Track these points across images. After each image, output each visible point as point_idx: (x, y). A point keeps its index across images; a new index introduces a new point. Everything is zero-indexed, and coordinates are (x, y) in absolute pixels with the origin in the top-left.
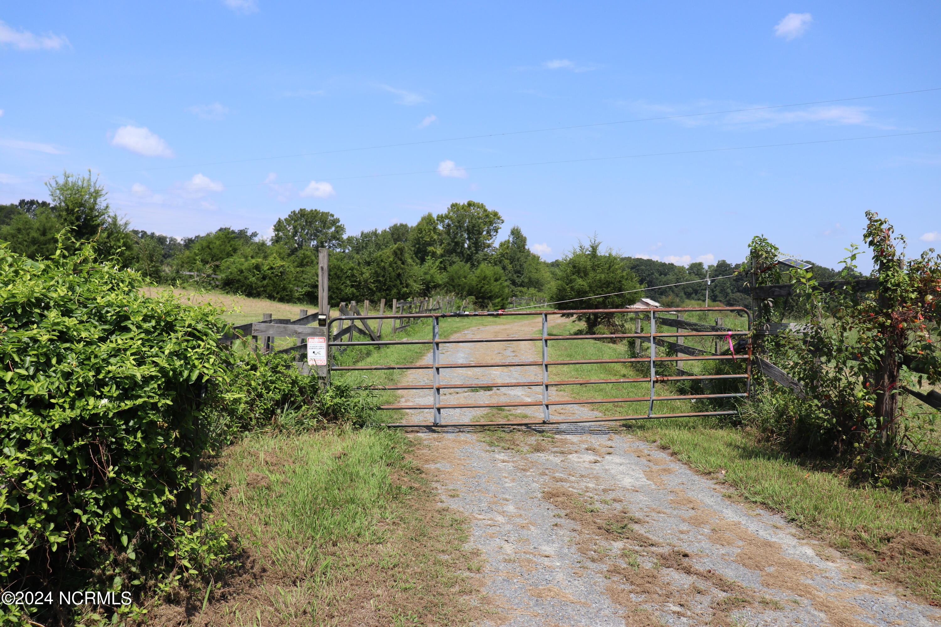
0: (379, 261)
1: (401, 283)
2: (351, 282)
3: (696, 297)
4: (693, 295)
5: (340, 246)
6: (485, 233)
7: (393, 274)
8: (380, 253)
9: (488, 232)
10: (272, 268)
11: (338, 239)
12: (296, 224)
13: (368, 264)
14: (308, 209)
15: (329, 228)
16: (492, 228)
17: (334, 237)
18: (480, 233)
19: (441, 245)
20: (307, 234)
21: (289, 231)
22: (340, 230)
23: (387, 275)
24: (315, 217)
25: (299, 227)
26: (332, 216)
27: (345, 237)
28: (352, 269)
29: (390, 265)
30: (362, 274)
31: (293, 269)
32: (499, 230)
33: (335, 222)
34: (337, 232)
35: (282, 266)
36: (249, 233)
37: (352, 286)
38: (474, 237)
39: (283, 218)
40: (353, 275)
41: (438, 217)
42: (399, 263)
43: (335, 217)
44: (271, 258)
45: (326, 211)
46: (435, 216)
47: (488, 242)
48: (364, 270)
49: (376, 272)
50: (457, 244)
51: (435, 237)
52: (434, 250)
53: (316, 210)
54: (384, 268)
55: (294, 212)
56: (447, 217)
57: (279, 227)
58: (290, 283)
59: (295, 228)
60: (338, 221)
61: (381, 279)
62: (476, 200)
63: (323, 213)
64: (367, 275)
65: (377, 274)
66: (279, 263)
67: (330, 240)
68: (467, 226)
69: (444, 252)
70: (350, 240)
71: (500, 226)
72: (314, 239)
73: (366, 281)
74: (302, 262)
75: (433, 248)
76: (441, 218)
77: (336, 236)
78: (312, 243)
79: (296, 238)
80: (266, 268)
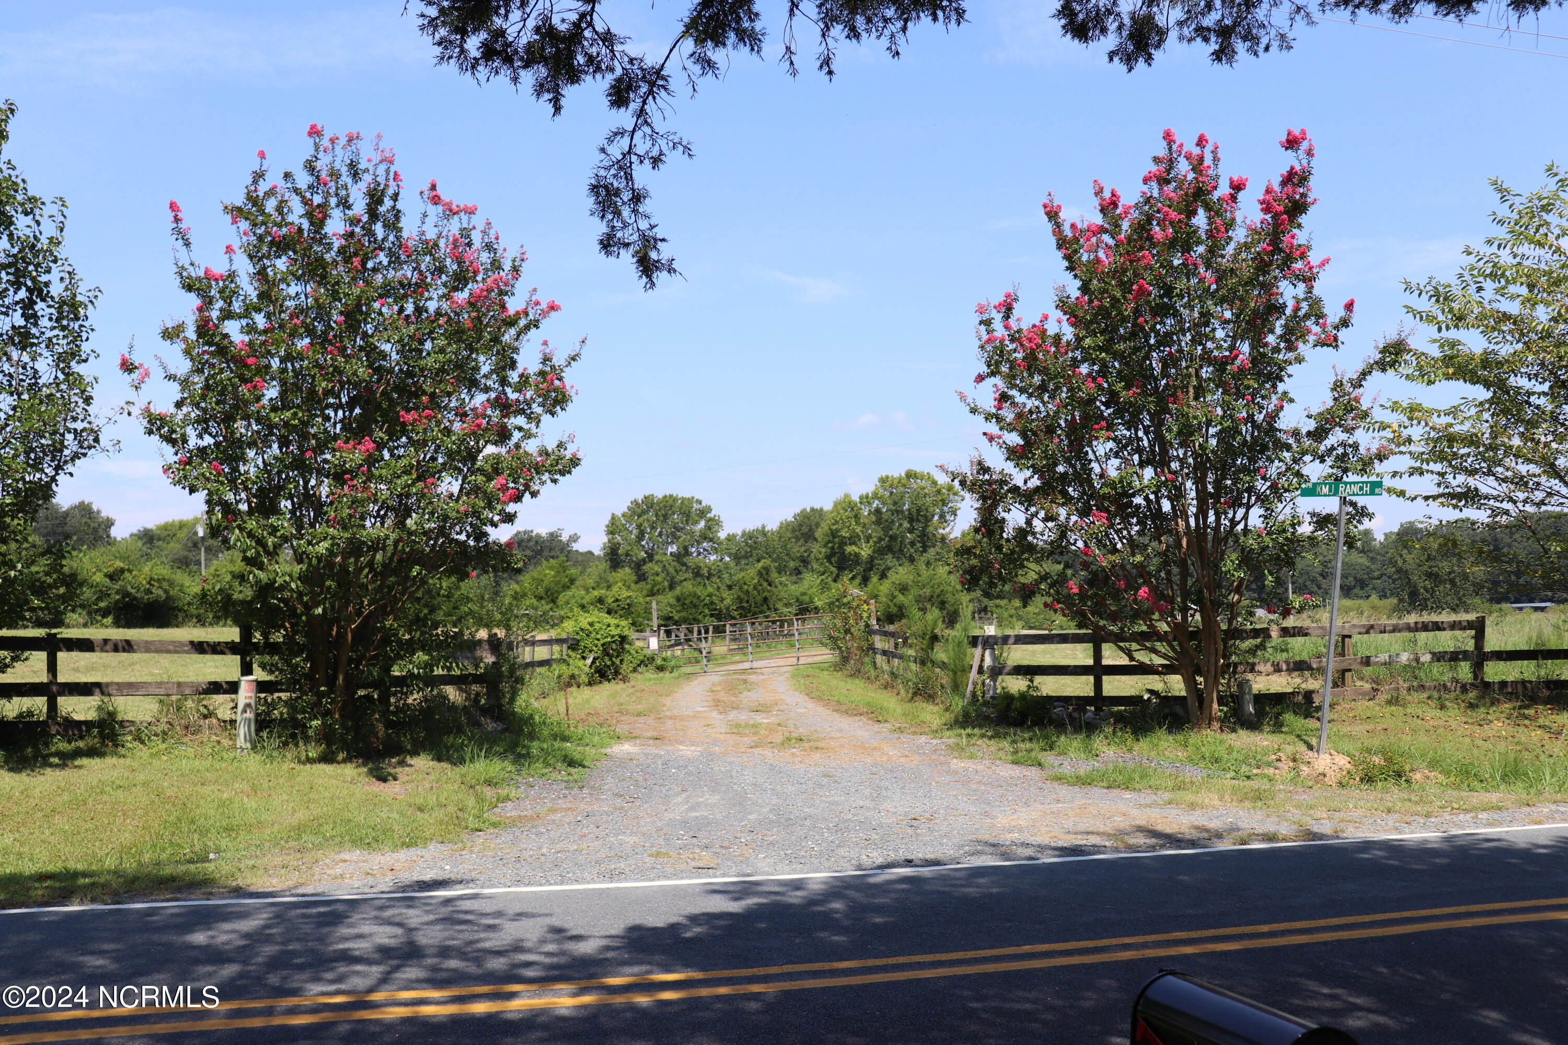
0: (741, 584)
1: (769, 609)
2: (710, 610)
3: (1361, 593)
4: (1357, 590)
5: (716, 550)
6: (936, 518)
7: (759, 598)
8: (743, 574)
9: (942, 516)
10: (617, 600)
11: (711, 540)
12: (641, 520)
13: (730, 588)
14: (659, 494)
15: (697, 522)
16: (946, 509)
17: (704, 537)
18: (928, 520)
19: (868, 542)
20: (660, 535)
21: (631, 532)
22: (713, 524)
23: (752, 600)
24: (671, 506)
25: (646, 524)
26: (700, 502)
27: (722, 535)
28: (710, 595)
29: (755, 588)
30: (722, 600)
31: (641, 600)
32: (958, 512)
33: (703, 513)
34: (709, 528)
35: (629, 597)
36: (565, 537)
37: (712, 615)
38: (919, 526)
39: (619, 513)
40: (712, 603)
41: (861, 497)
42: (765, 584)
43: (704, 504)
44: (615, 589)
45: (687, 495)
46: (855, 498)
47: (941, 531)
48: (725, 596)
49: (739, 597)
50: (893, 538)
51: (858, 529)
52: (857, 550)
53: (671, 496)
54: (748, 592)
55: (635, 502)
56: (876, 496)
57: (613, 528)
58: (639, 616)
59: (639, 526)
60: (709, 509)
61: (745, 605)
62: (918, 468)
63: (683, 499)
64: (728, 602)
65: (740, 600)
66: (625, 593)
67: (698, 543)
68: (909, 510)
69: (874, 552)
70: (730, 538)
71: (959, 505)
72: (673, 542)
73: (728, 609)
74: (652, 590)
75: (854, 547)
76: (866, 500)
77: (708, 535)
78: (670, 550)
79: (643, 543)
80: (610, 600)
